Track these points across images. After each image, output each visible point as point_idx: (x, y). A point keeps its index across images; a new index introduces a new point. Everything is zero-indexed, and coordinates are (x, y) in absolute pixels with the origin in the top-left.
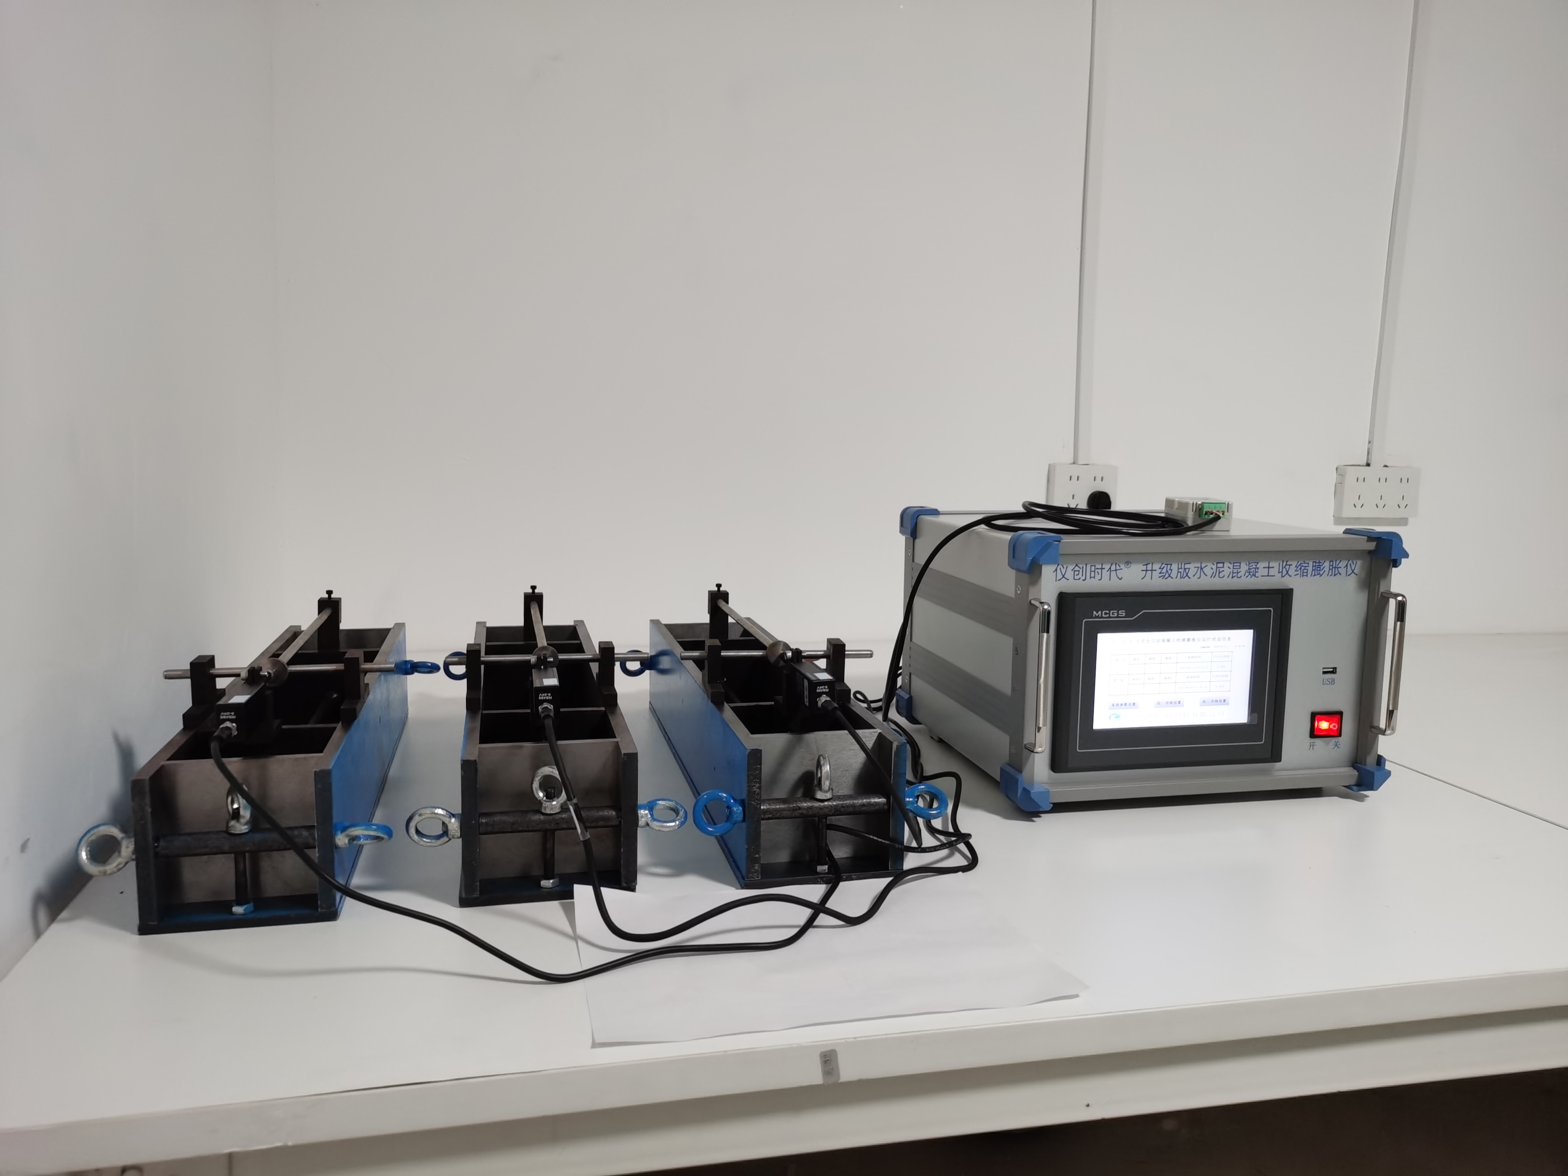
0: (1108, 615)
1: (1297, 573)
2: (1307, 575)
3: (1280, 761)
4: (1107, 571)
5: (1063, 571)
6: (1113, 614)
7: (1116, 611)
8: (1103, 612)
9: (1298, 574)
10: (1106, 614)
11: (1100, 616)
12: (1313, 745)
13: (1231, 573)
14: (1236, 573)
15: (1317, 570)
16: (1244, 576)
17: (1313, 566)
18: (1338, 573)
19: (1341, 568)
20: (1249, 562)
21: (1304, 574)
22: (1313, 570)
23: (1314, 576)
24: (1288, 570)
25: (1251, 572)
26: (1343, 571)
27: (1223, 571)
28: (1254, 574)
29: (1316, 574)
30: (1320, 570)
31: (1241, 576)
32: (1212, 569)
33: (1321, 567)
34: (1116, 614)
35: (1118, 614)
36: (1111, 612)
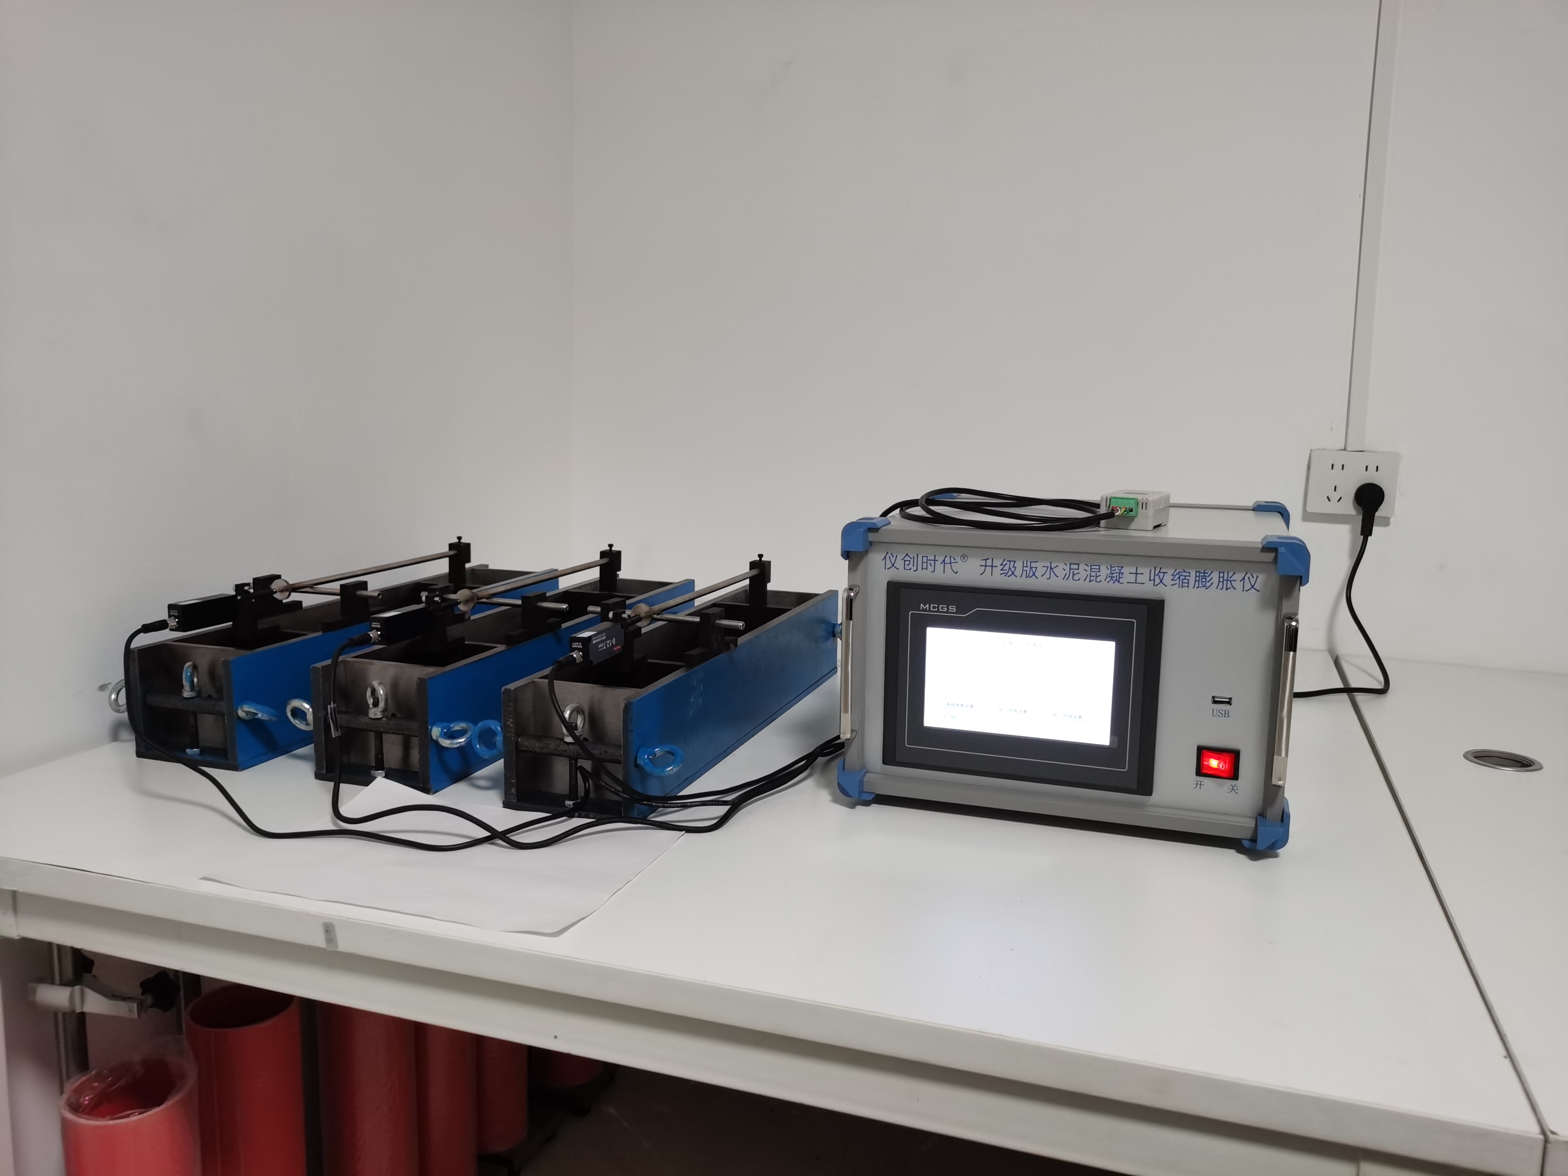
0: (936, 609)
1: (1174, 582)
2: (1188, 587)
3: (1151, 795)
4: (941, 563)
5: (893, 560)
6: (942, 609)
7: (946, 606)
8: (932, 605)
9: (1176, 584)
10: (934, 607)
11: (928, 609)
12: (1203, 785)
13: (1089, 576)
14: (1094, 576)
15: (1202, 582)
16: (1105, 580)
17: (1196, 576)
18: (1232, 587)
19: (1235, 581)
20: (1111, 566)
21: (1184, 585)
22: (1196, 581)
23: (1197, 588)
24: (1161, 579)
25: (1114, 577)
26: (1238, 585)
27: (1078, 573)
28: (1118, 579)
29: (1201, 585)
30: (1206, 582)
31: (1101, 581)
32: (1065, 570)
33: (1207, 577)
34: (946, 609)
35: (948, 609)
36: (940, 606)
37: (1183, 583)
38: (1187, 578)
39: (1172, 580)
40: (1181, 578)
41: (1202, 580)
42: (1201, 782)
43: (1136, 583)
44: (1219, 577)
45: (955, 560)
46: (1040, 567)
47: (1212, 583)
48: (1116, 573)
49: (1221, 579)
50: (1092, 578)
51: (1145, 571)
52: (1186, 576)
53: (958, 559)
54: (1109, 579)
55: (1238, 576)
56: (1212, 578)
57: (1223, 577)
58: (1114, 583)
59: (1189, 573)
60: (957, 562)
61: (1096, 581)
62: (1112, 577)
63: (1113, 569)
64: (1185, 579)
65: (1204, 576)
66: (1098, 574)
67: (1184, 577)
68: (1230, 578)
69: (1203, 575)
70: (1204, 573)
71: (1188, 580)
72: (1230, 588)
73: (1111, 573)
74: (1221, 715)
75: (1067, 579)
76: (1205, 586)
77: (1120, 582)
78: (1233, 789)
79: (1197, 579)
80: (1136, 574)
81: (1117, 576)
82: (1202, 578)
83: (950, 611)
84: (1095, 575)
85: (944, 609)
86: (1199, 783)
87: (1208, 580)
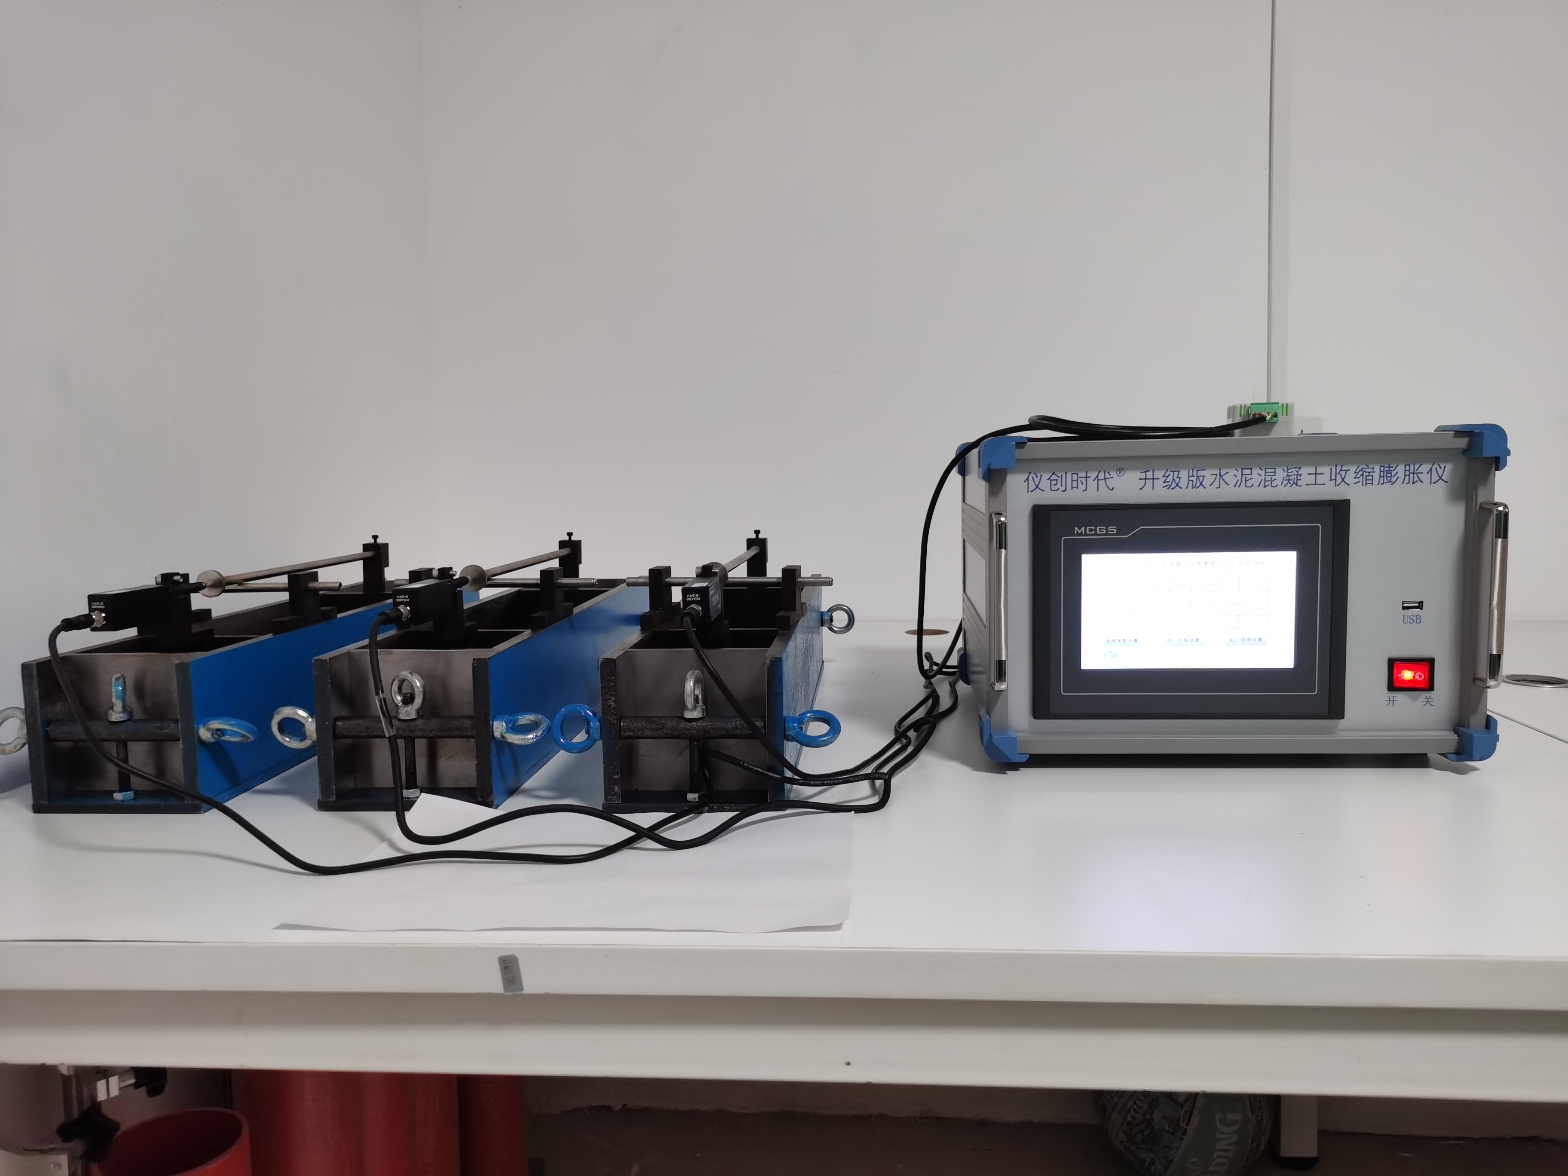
0: (1094, 532)
1: (1357, 480)
2: (1372, 484)
3: (1343, 718)
4: (1094, 480)
5: (1037, 480)
6: (1100, 531)
7: (1104, 528)
8: (1088, 528)
9: (1359, 482)
10: (1091, 530)
11: (1083, 533)
12: (1393, 701)
13: (1263, 481)
14: (1269, 481)
15: (1387, 477)
16: (1282, 484)
17: (1380, 472)
18: (1418, 480)
19: (1422, 473)
20: (1287, 468)
21: (1368, 482)
22: (1380, 477)
23: (1382, 484)
24: (1343, 477)
25: (1291, 480)
26: (1425, 477)
27: (1252, 478)
28: (1295, 482)
29: (1386, 481)
30: (1391, 477)
31: (1277, 485)
32: (1236, 476)
33: (1392, 472)
34: (1105, 530)
35: (1107, 530)
36: (1098, 528)
37: (1366, 480)
38: (1371, 474)
39: (1355, 478)
40: (1365, 474)
41: (1387, 476)
42: (1393, 697)
43: (1315, 484)
44: (1405, 470)
45: (1110, 475)
46: (1209, 475)
47: (1398, 478)
48: (1294, 475)
49: (1407, 473)
50: (1267, 483)
51: (1325, 470)
52: (1369, 472)
53: (1113, 474)
54: (1285, 482)
55: (1425, 468)
56: (1397, 472)
57: (1409, 470)
58: (1291, 486)
59: (1373, 468)
60: (1112, 477)
61: (1271, 486)
62: (1289, 480)
63: (1289, 471)
64: (1369, 476)
65: (1389, 470)
66: (1274, 478)
67: (1367, 474)
68: (1417, 470)
69: (1387, 469)
70: (1389, 467)
71: (1372, 476)
72: (1417, 481)
73: (1288, 475)
74: (1412, 621)
75: (1239, 487)
76: (1390, 482)
77: (1298, 484)
78: (1428, 701)
79: (1382, 473)
80: (1316, 474)
81: (1294, 478)
82: (1387, 473)
83: (1109, 532)
84: (1270, 479)
85: (1103, 531)
86: (1391, 699)
87: (1393, 475)
